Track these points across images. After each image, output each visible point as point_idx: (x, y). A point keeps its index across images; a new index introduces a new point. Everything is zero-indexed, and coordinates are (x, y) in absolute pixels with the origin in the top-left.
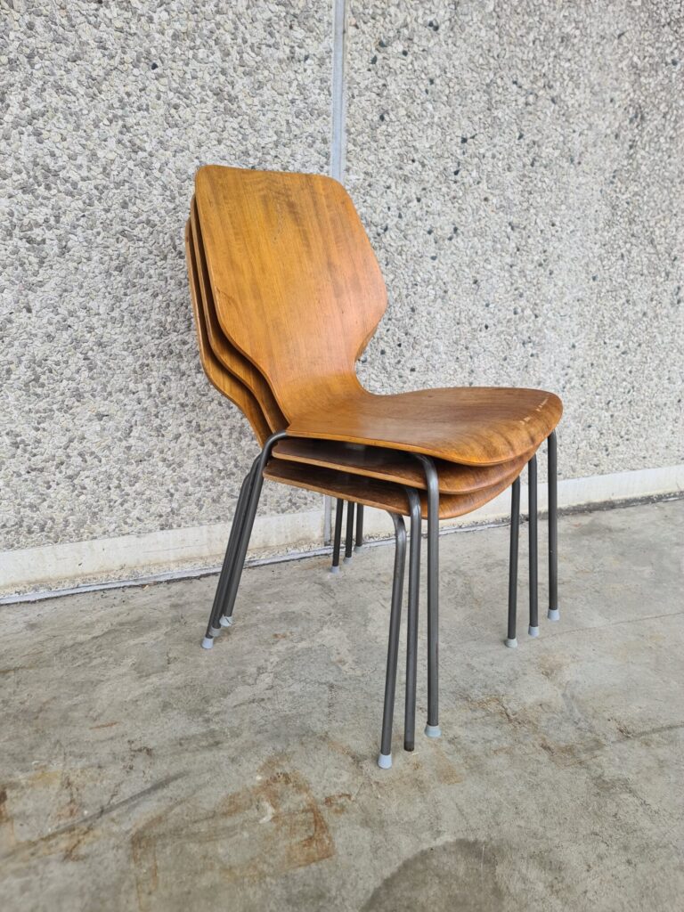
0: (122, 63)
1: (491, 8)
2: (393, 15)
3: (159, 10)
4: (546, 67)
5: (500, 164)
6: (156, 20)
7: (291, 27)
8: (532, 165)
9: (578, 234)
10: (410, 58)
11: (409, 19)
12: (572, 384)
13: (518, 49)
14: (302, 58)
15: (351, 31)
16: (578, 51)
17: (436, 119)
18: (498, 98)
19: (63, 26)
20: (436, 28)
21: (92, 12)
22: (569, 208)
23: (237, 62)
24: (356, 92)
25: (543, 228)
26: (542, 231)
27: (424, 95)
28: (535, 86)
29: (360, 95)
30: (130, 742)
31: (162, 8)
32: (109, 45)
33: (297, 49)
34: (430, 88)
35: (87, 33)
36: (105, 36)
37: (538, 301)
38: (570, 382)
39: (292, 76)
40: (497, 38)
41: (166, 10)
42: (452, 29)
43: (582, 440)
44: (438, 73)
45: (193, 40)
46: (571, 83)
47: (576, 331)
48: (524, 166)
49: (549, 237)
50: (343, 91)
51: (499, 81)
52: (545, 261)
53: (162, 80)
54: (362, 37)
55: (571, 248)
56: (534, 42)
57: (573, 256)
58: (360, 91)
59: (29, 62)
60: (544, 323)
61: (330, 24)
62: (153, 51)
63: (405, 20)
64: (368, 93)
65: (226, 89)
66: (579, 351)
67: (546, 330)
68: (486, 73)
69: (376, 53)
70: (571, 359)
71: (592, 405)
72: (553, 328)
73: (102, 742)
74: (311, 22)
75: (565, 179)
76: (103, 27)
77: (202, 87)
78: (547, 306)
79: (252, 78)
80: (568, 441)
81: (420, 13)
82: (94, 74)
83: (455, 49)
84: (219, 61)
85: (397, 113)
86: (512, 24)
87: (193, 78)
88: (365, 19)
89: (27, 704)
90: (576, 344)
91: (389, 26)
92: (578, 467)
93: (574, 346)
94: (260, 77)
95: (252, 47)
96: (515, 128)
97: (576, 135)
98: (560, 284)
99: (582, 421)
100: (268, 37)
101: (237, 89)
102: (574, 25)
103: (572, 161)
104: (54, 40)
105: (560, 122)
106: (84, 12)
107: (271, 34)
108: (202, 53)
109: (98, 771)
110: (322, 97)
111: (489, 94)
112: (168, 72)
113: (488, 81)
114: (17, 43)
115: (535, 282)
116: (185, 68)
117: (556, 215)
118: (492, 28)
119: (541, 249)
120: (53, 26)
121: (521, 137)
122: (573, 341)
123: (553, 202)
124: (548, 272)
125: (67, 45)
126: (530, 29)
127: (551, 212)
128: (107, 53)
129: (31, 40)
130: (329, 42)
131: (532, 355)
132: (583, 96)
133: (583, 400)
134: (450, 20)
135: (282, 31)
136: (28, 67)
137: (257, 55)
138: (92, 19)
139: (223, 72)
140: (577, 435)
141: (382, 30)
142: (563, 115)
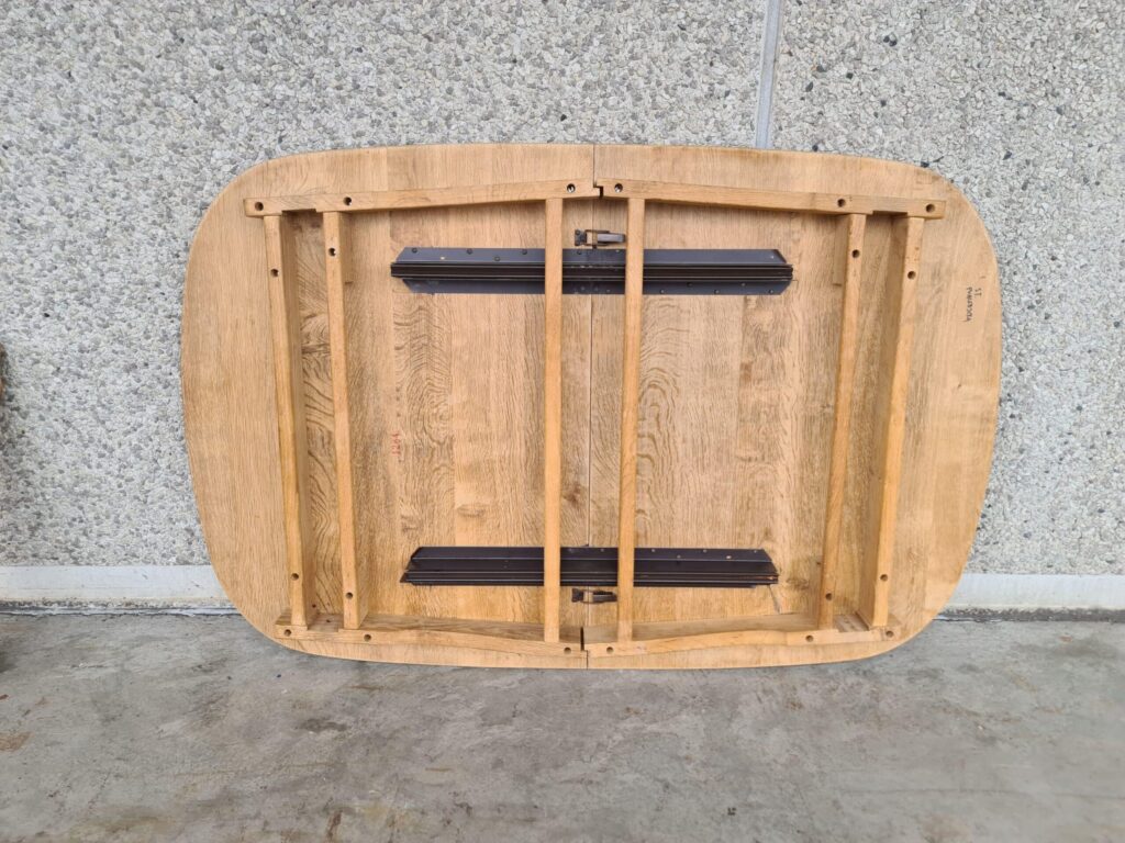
0: (532, 117)
1: (972, 11)
2: (837, 35)
3: (571, 62)
4: (1050, 72)
5: (975, 189)
6: (568, 73)
7: (711, 64)
8: (1024, 188)
9: (1093, 270)
10: (856, 80)
11: (857, 38)
12: (1075, 455)
13: (1008, 55)
14: (723, 94)
15: (783, 59)
16: (1101, 49)
17: (886, 145)
18: (977, 113)
19: (478, 88)
20: (894, 43)
21: (506, 72)
22: (1079, 237)
23: (650, 105)
24: (784, 124)
25: (1037, 262)
26: (1035, 267)
27: (873, 119)
28: (1031, 95)
29: (790, 125)
30: (456, 794)
31: (575, 60)
32: (520, 102)
33: (717, 86)
34: (880, 110)
35: (501, 92)
36: (517, 93)
37: (1024, 351)
38: (1071, 455)
39: (710, 113)
40: (978, 45)
41: (578, 62)
42: (915, 41)
43: (1088, 528)
44: (893, 92)
45: (605, 88)
46: (1087, 89)
47: (1084, 389)
48: (1011, 190)
49: (1047, 273)
50: (769, 123)
51: (978, 95)
52: (1038, 302)
53: (570, 131)
54: (796, 64)
55: (1080, 287)
56: (1032, 44)
57: (1084, 297)
58: (789, 123)
59: (446, 124)
60: (1033, 378)
61: (757, 55)
62: (563, 103)
63: (852, 38)
64: (798, 124)
65: (635, 133)
66: (1088, 415)
67: (1035, 387)
68: (959, 87)
69: (812, 79)
70: (1075, 424)
71: (1106, 483)
72: (1047, 384)
73: (432, 785)
74: (735, 55)
75: (1074, 203)
76: (516, 84)
77: (611, 133)
78: (1037, 357)
79: (664, 120)
80: (1065, 526)
81: (873, 29)
82: (505, 130)
83: (917, 63)
84: (630, 107)
85: (835, 141)
86: (1000, 26)
87: (602, 125)
88: (801, 44)
89: (381, 727)
90: (1084, 406)
91: (832, 48)
92: (1080, 561)
93: (1080, 408)
94: (674, 118)
95: (666, 90)
96: (999, 146)
97: (1095, 149)
98: (1061, 330)
99: (1089, 503)
100: (685, 77)
101: (647, 131)
102: (1095, 17)
103: (1086, 181)
104: (471, 101)
105: (1069, 135)
106: (499, 73)
107: (689, 74)
108: (612, 101)
109: (420, 816)
110: (743, 132)
111: (963, 110)
112: (577, 122)
113: (963, 95)
114: (437, 108)
115: (1021, 328)
116: (595, 117)
117: (1058, 247)
118: (972, 34)
119: (1033, 287)
120: (470, 89)
121: (1008, 156)
122: (1078, 401)
123: (1054, 231)
124: (1043, 317)
125: (481, 105)
126: (1028, 29)
127: (1050, 244)
128: (518, 109)
129: (450, 103)
130: (756, 75)
131: (1012, 416)
132: (1106, 102)
133: (1092, 477)
134: (913, 32)
135: (701, 69)
136: (445, 128)
137: (671, 96)
138: (506, 78)
139: (634, 117)
140: (1080, 521)
141: (823, 53)
142: (1074, 127)
